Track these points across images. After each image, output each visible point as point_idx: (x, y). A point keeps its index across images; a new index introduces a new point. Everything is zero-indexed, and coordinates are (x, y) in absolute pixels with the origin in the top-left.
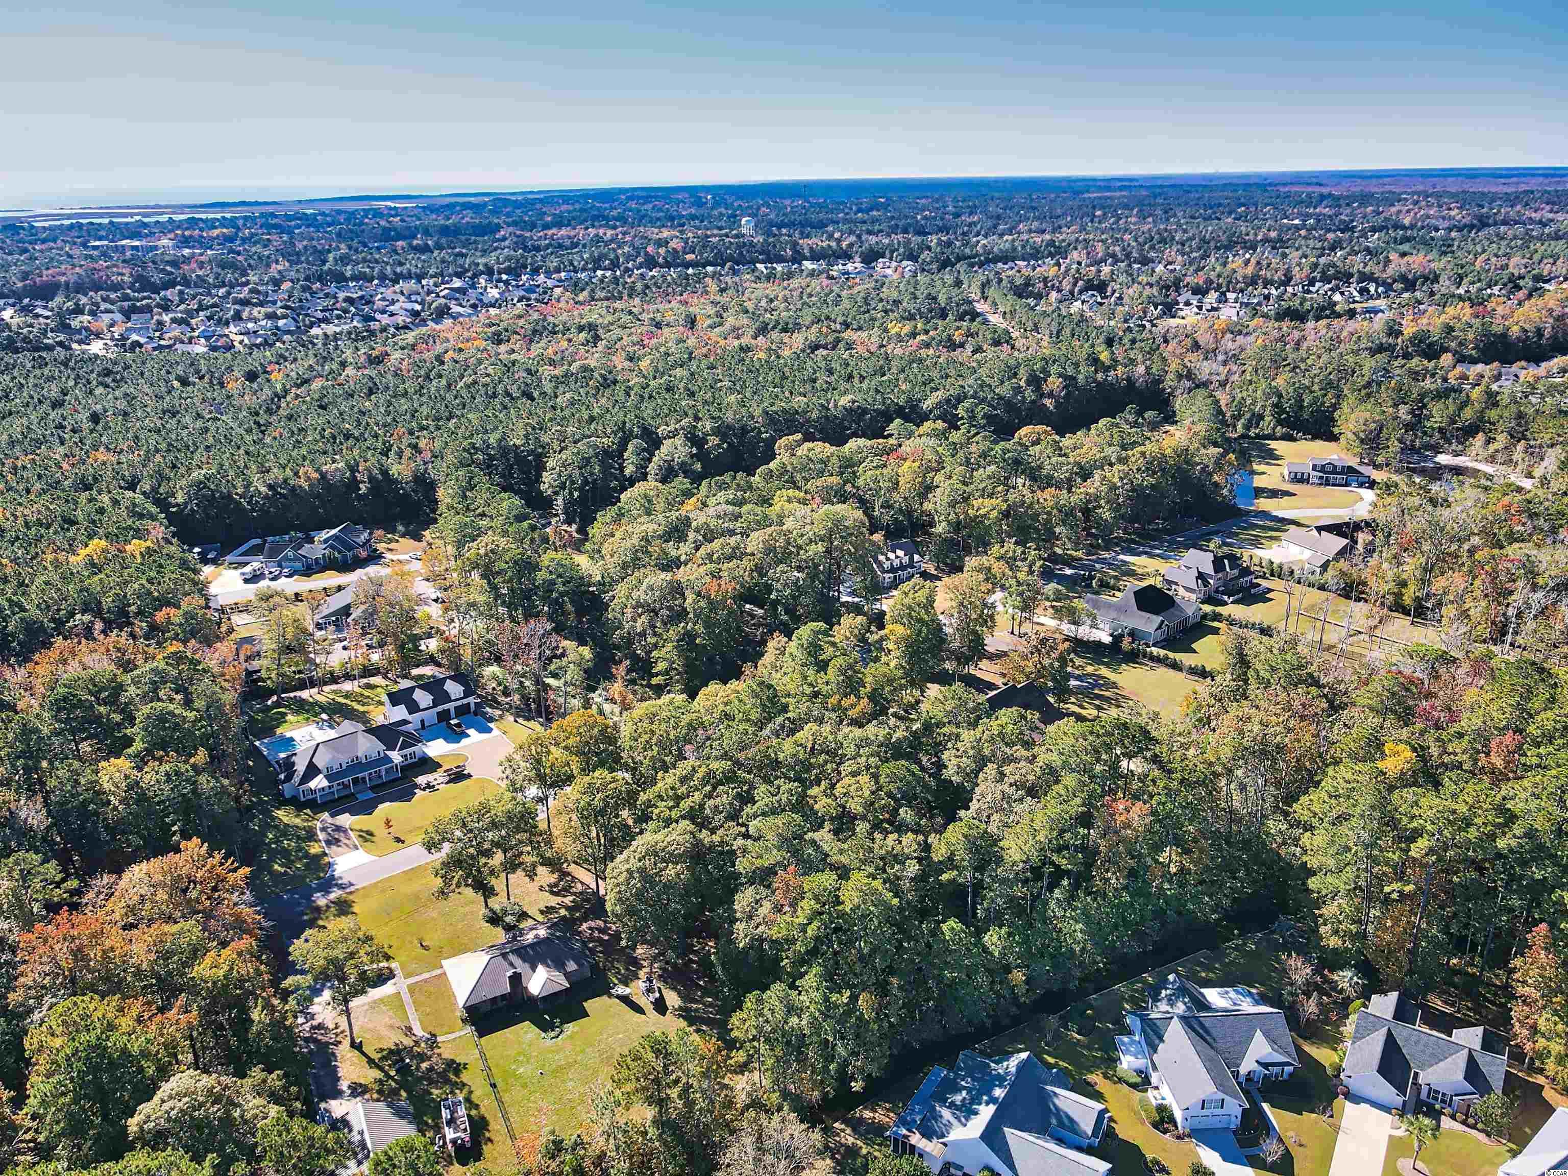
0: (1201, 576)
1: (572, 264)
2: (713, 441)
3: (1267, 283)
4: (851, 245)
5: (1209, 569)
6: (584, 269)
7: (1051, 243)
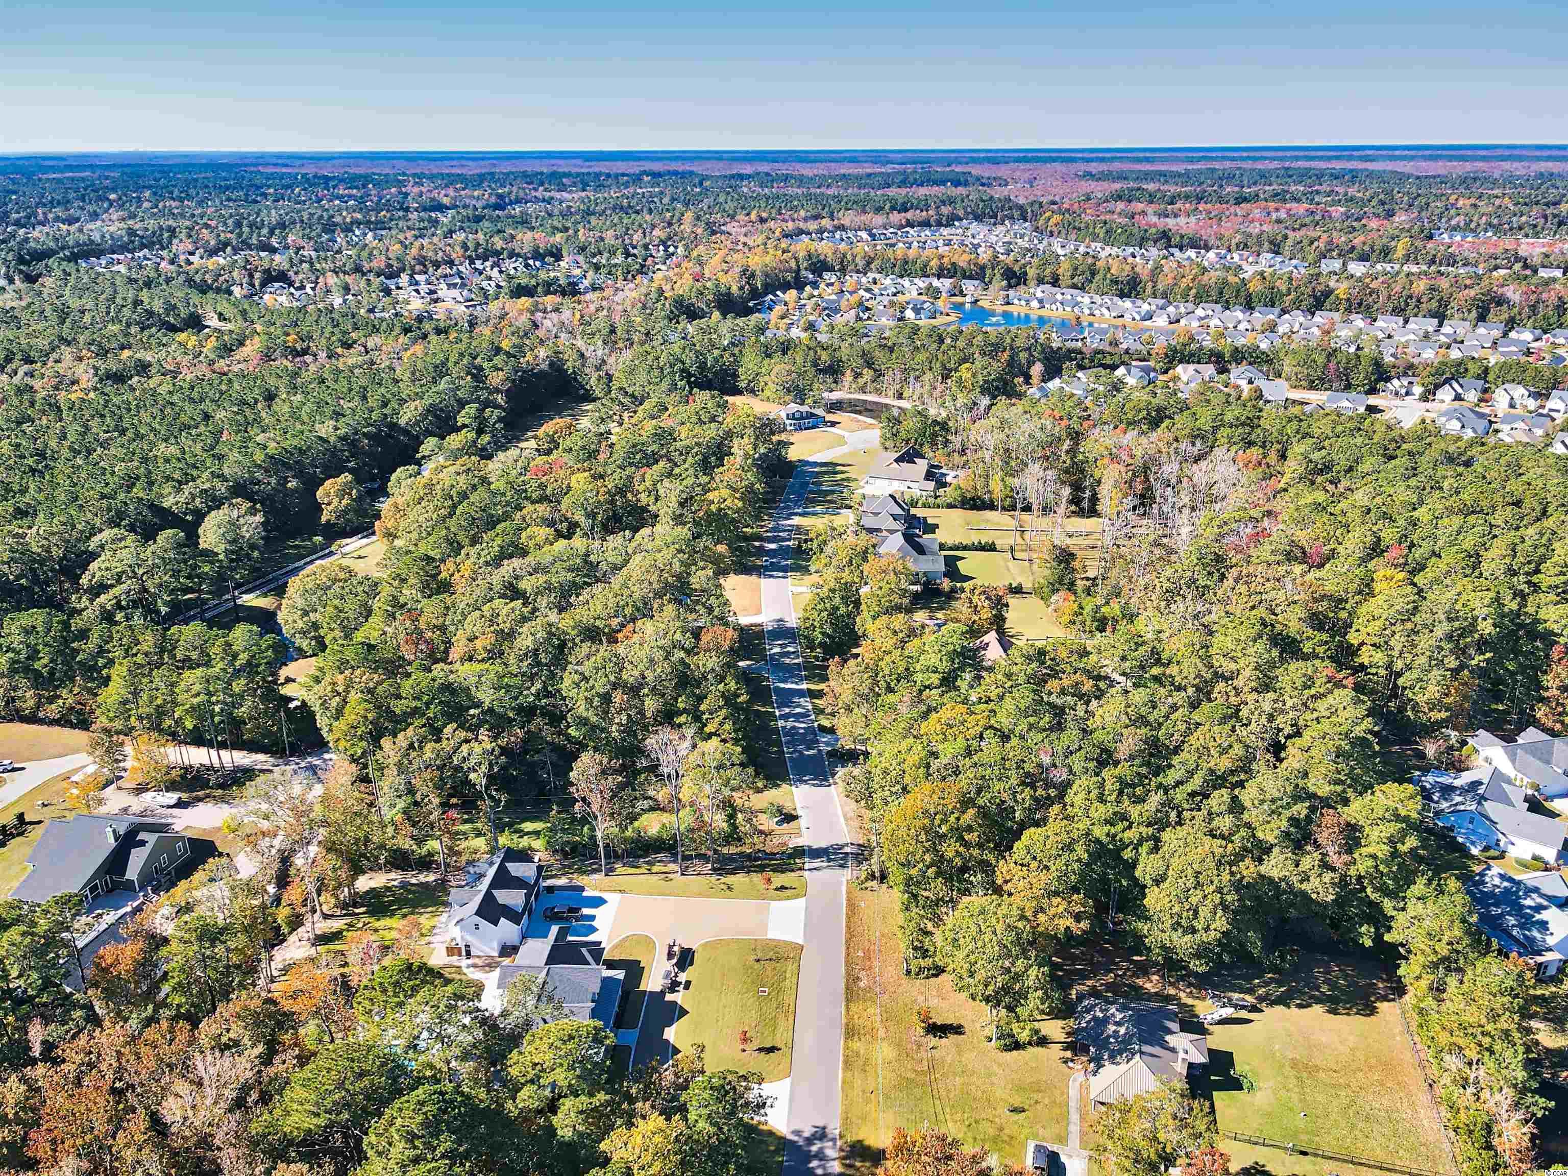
0: (894, 517)
5: (897, 510)
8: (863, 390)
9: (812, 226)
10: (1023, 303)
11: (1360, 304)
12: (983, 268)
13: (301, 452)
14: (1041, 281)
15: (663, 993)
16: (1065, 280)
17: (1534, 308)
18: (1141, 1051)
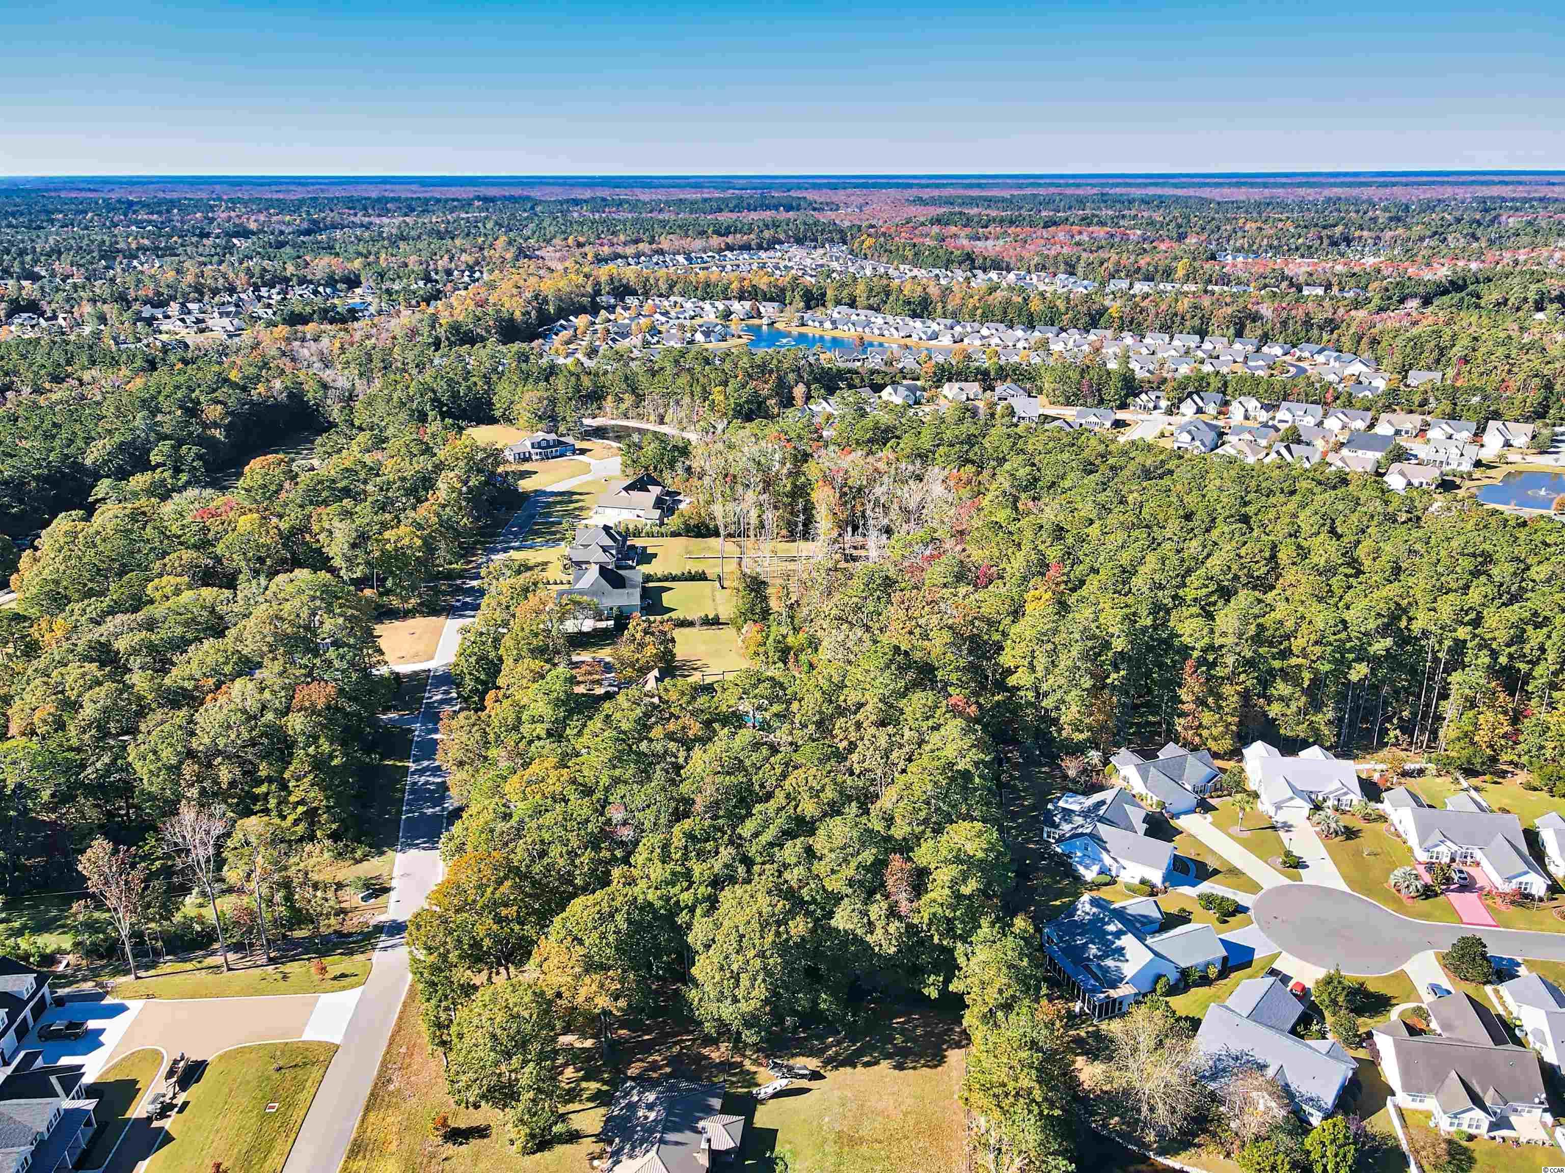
5: (608, 542)
9: (630, 250)
10: (818, 324)
11: (1131, 322)
12: (783, 290)
14: (838, 302)
15: (149, 1119)
17: (1284, 323)
18: (662, 1141)
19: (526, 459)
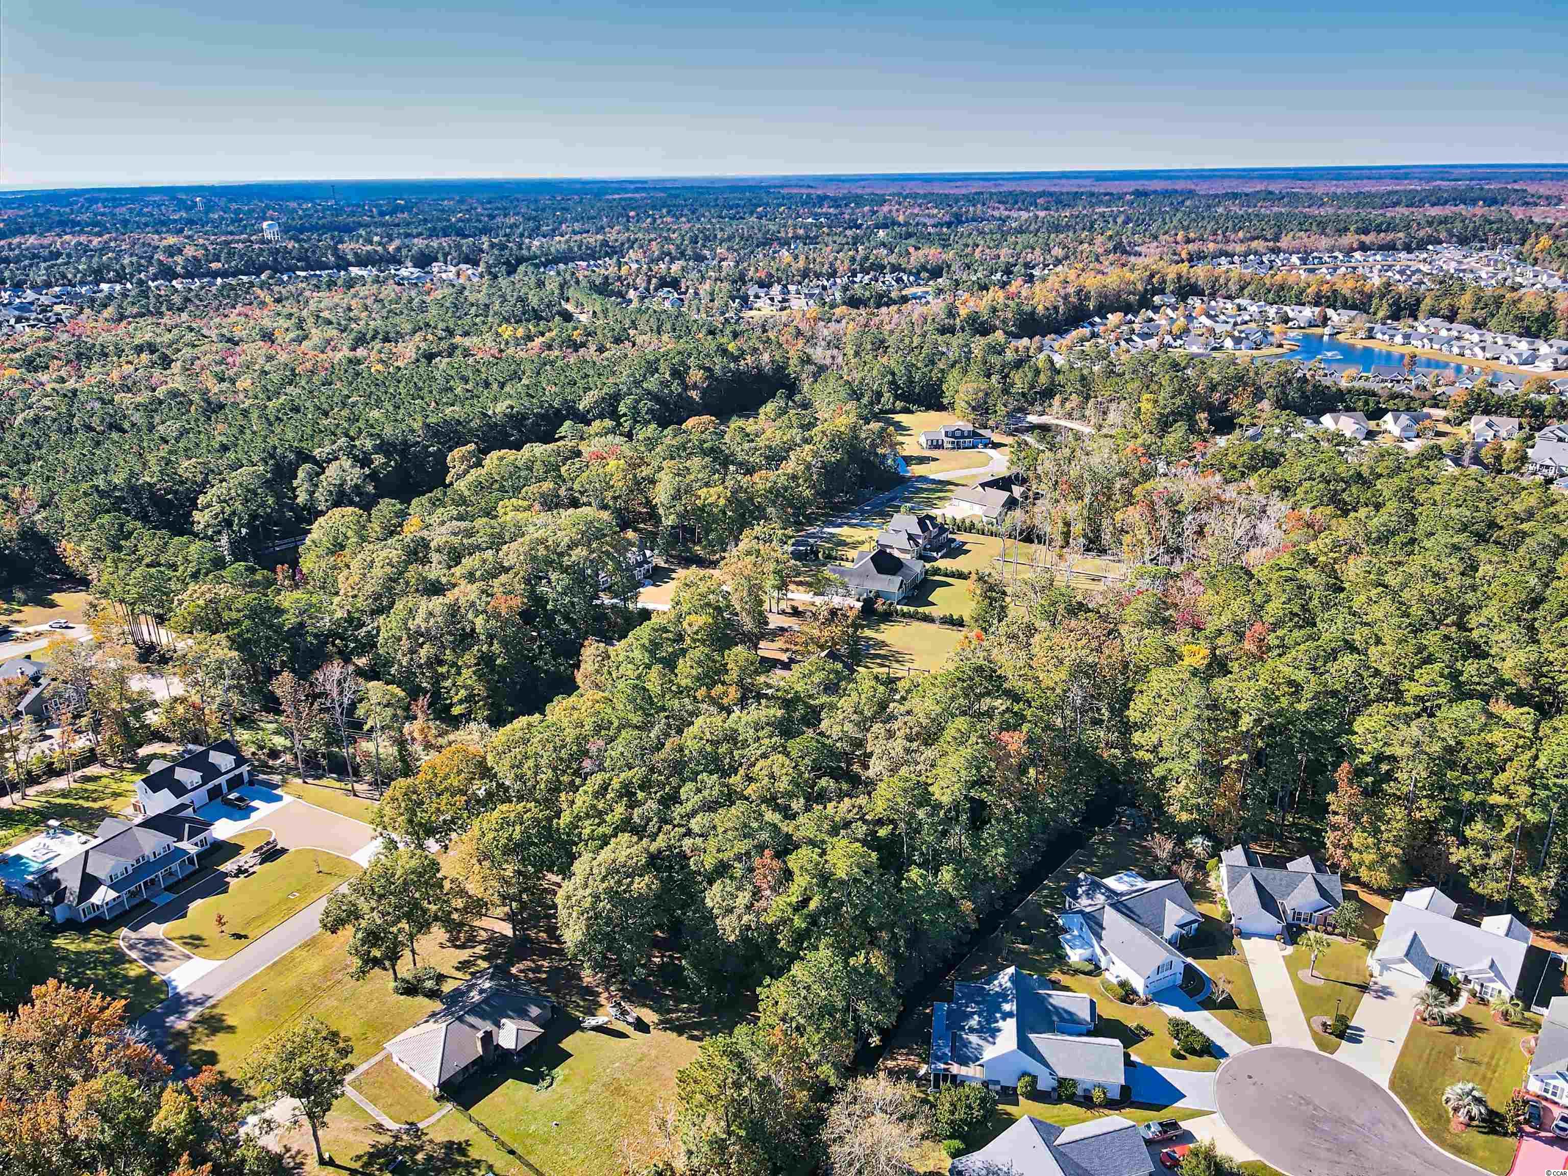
0: (911, 537)
1: (64, 276)
2: (378, 460)
3: (818, 276)
4: (398, 249)
5: (917, 531)
6: (83, 283)
7: (605, 243)
8: (1070, 416)
10: (1386, 337)
12: (1370, 296)
13: (459, 422)
15: (228, 874)
16: (1463, 314)
18: (460, 1019)
19: (936, 445)
